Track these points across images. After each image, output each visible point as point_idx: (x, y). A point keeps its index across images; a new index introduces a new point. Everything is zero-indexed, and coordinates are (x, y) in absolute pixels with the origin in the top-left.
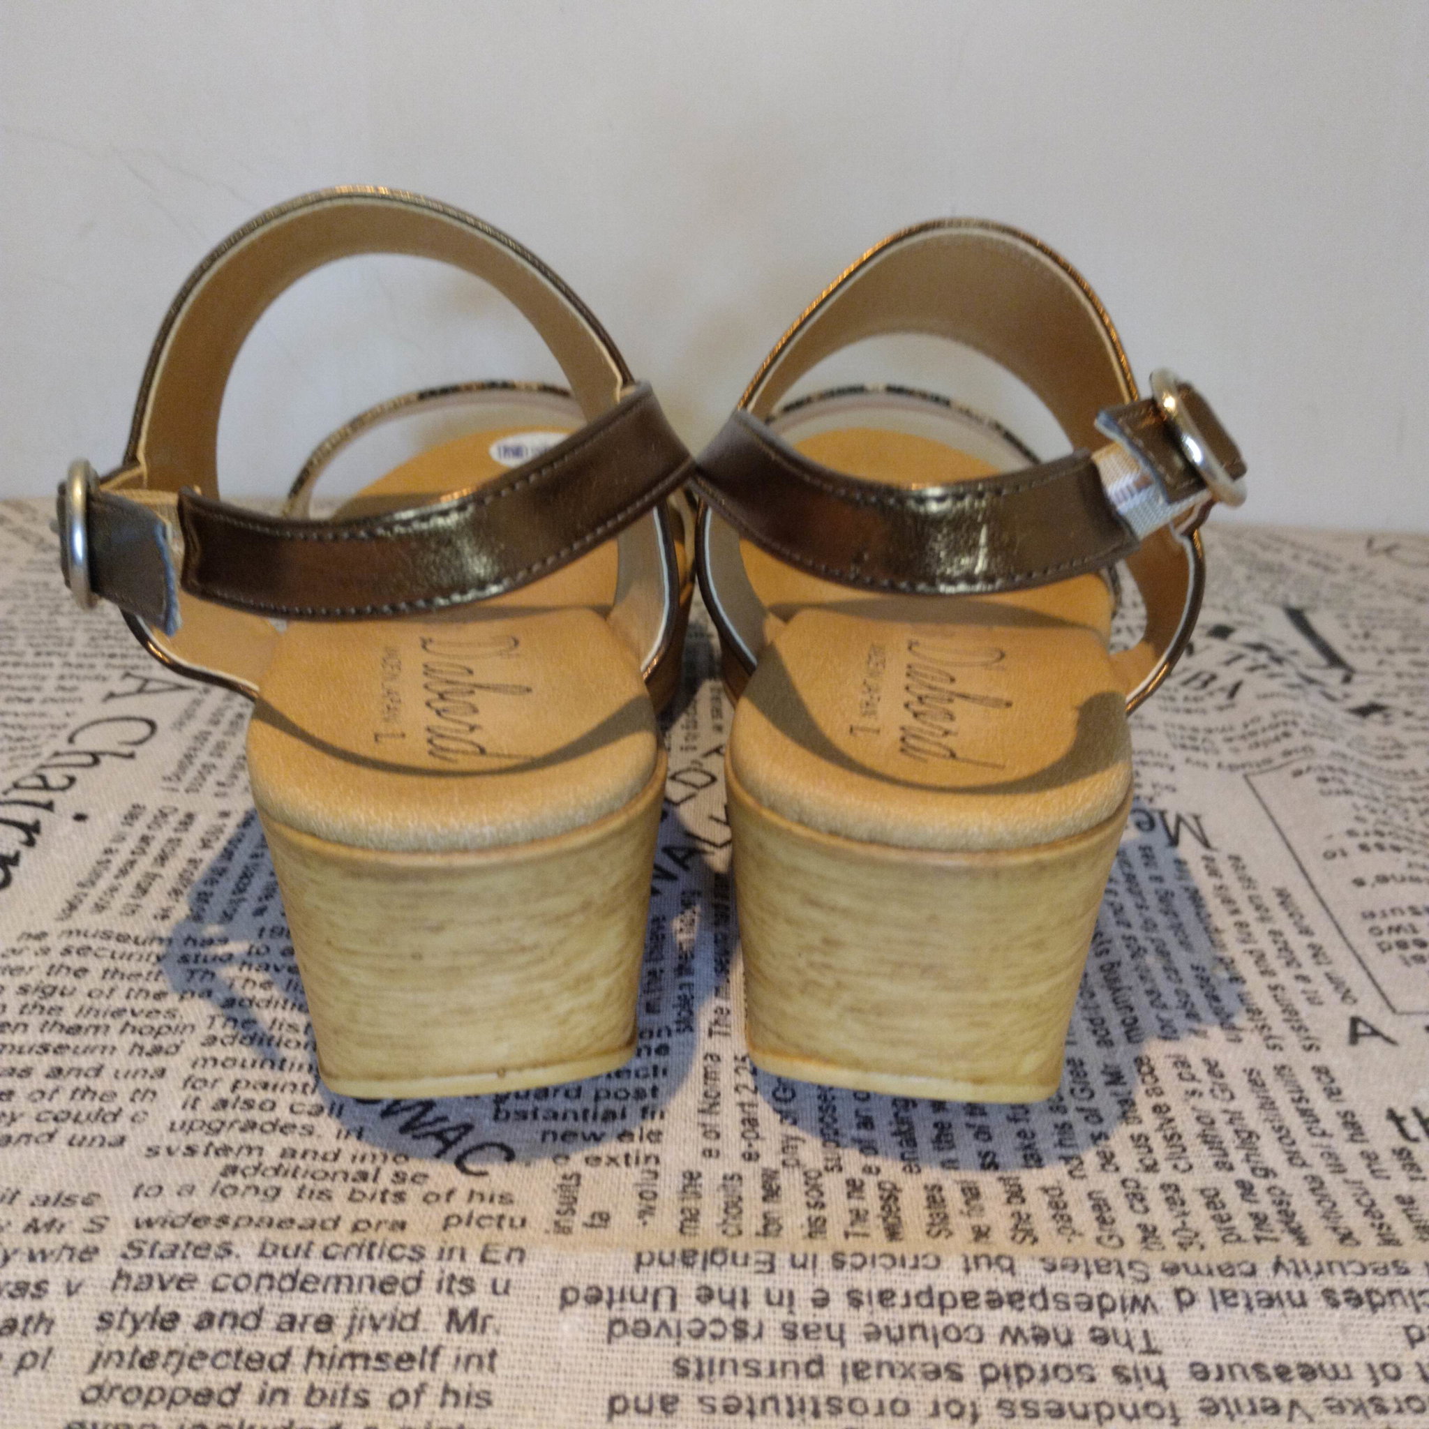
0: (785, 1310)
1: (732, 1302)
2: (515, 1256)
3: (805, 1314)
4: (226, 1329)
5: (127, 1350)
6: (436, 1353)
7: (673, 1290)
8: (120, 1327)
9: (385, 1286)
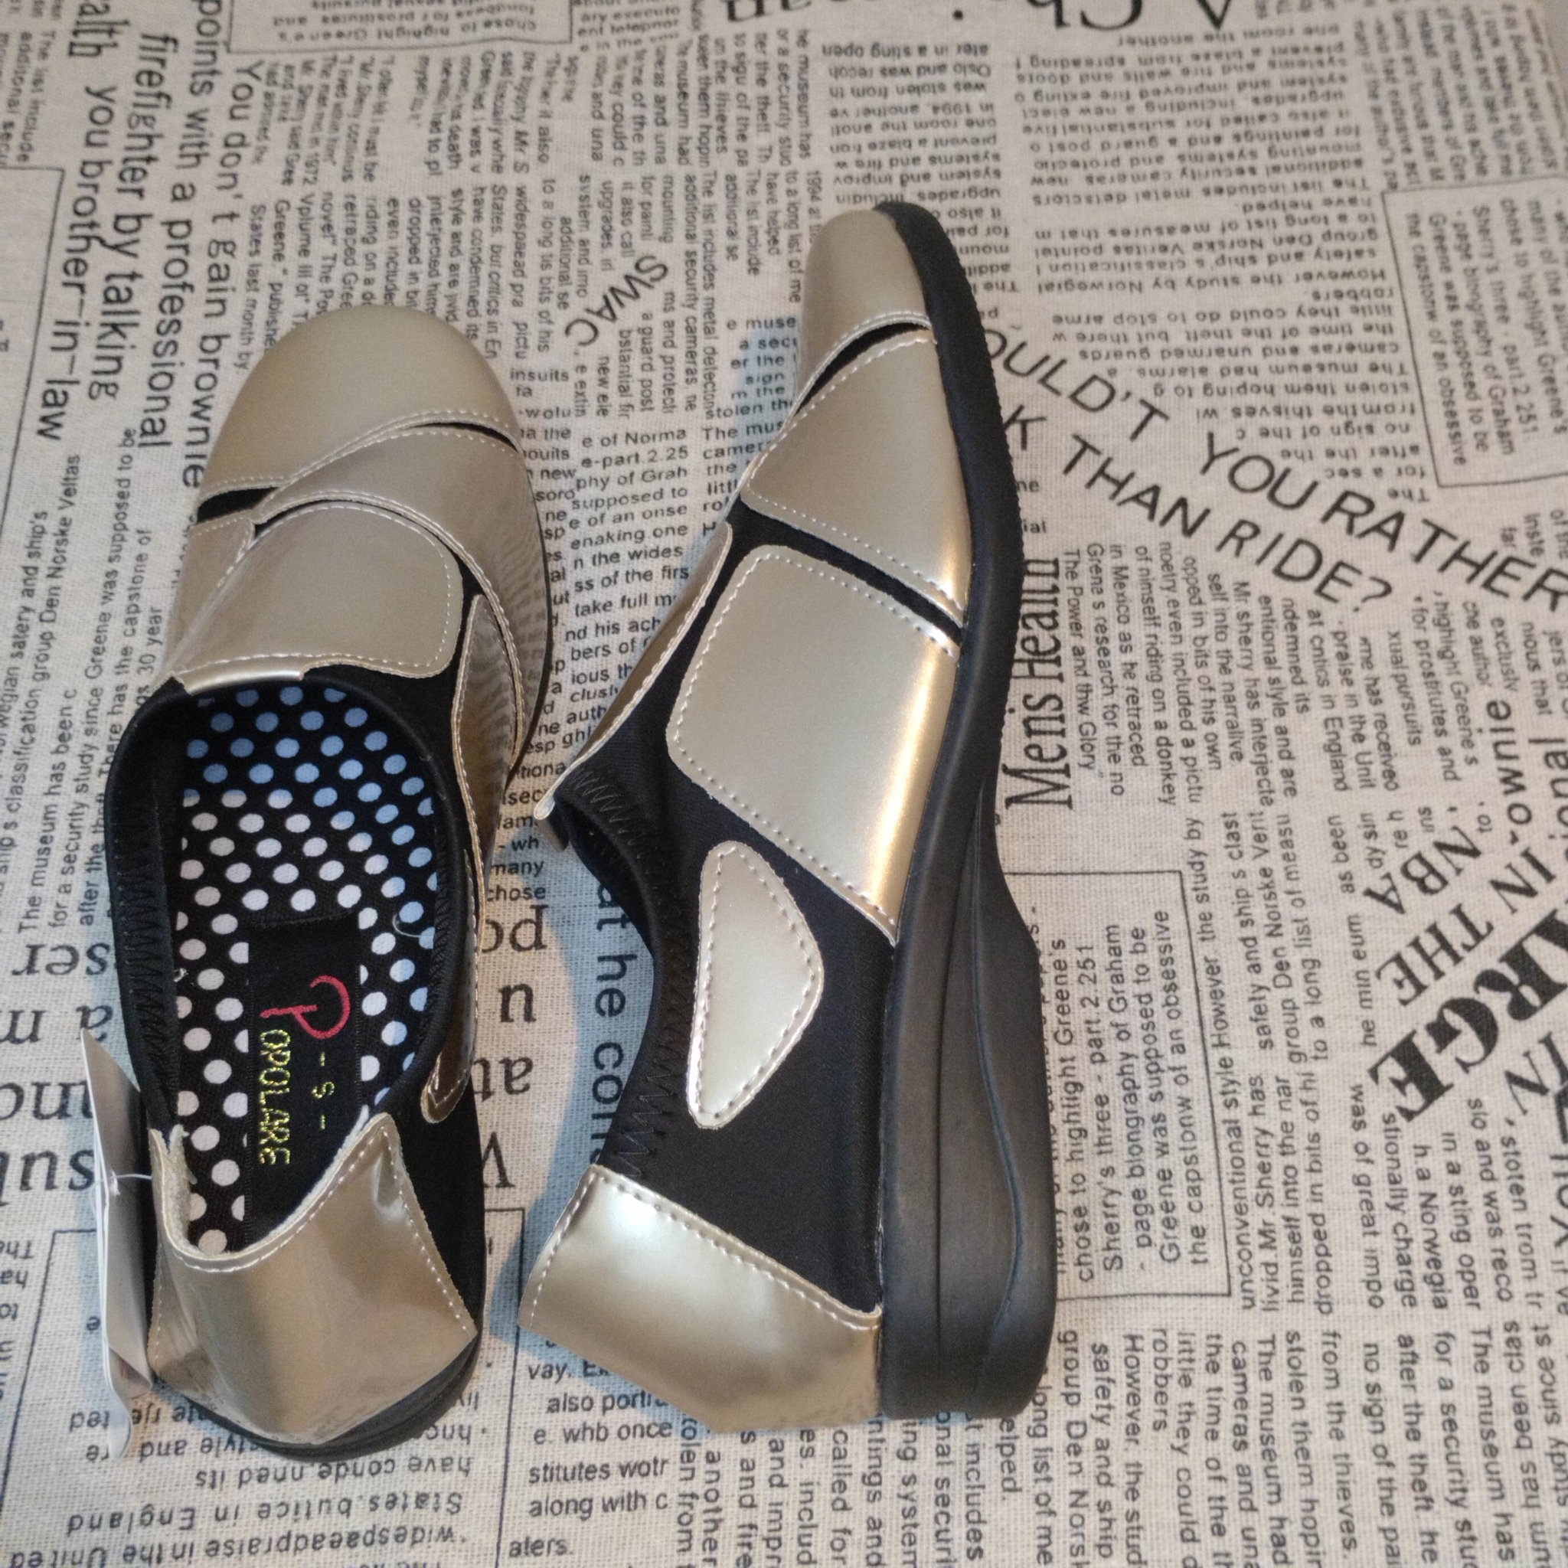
4: (452, 245)
8: (453, 201)
9: (473, 302)
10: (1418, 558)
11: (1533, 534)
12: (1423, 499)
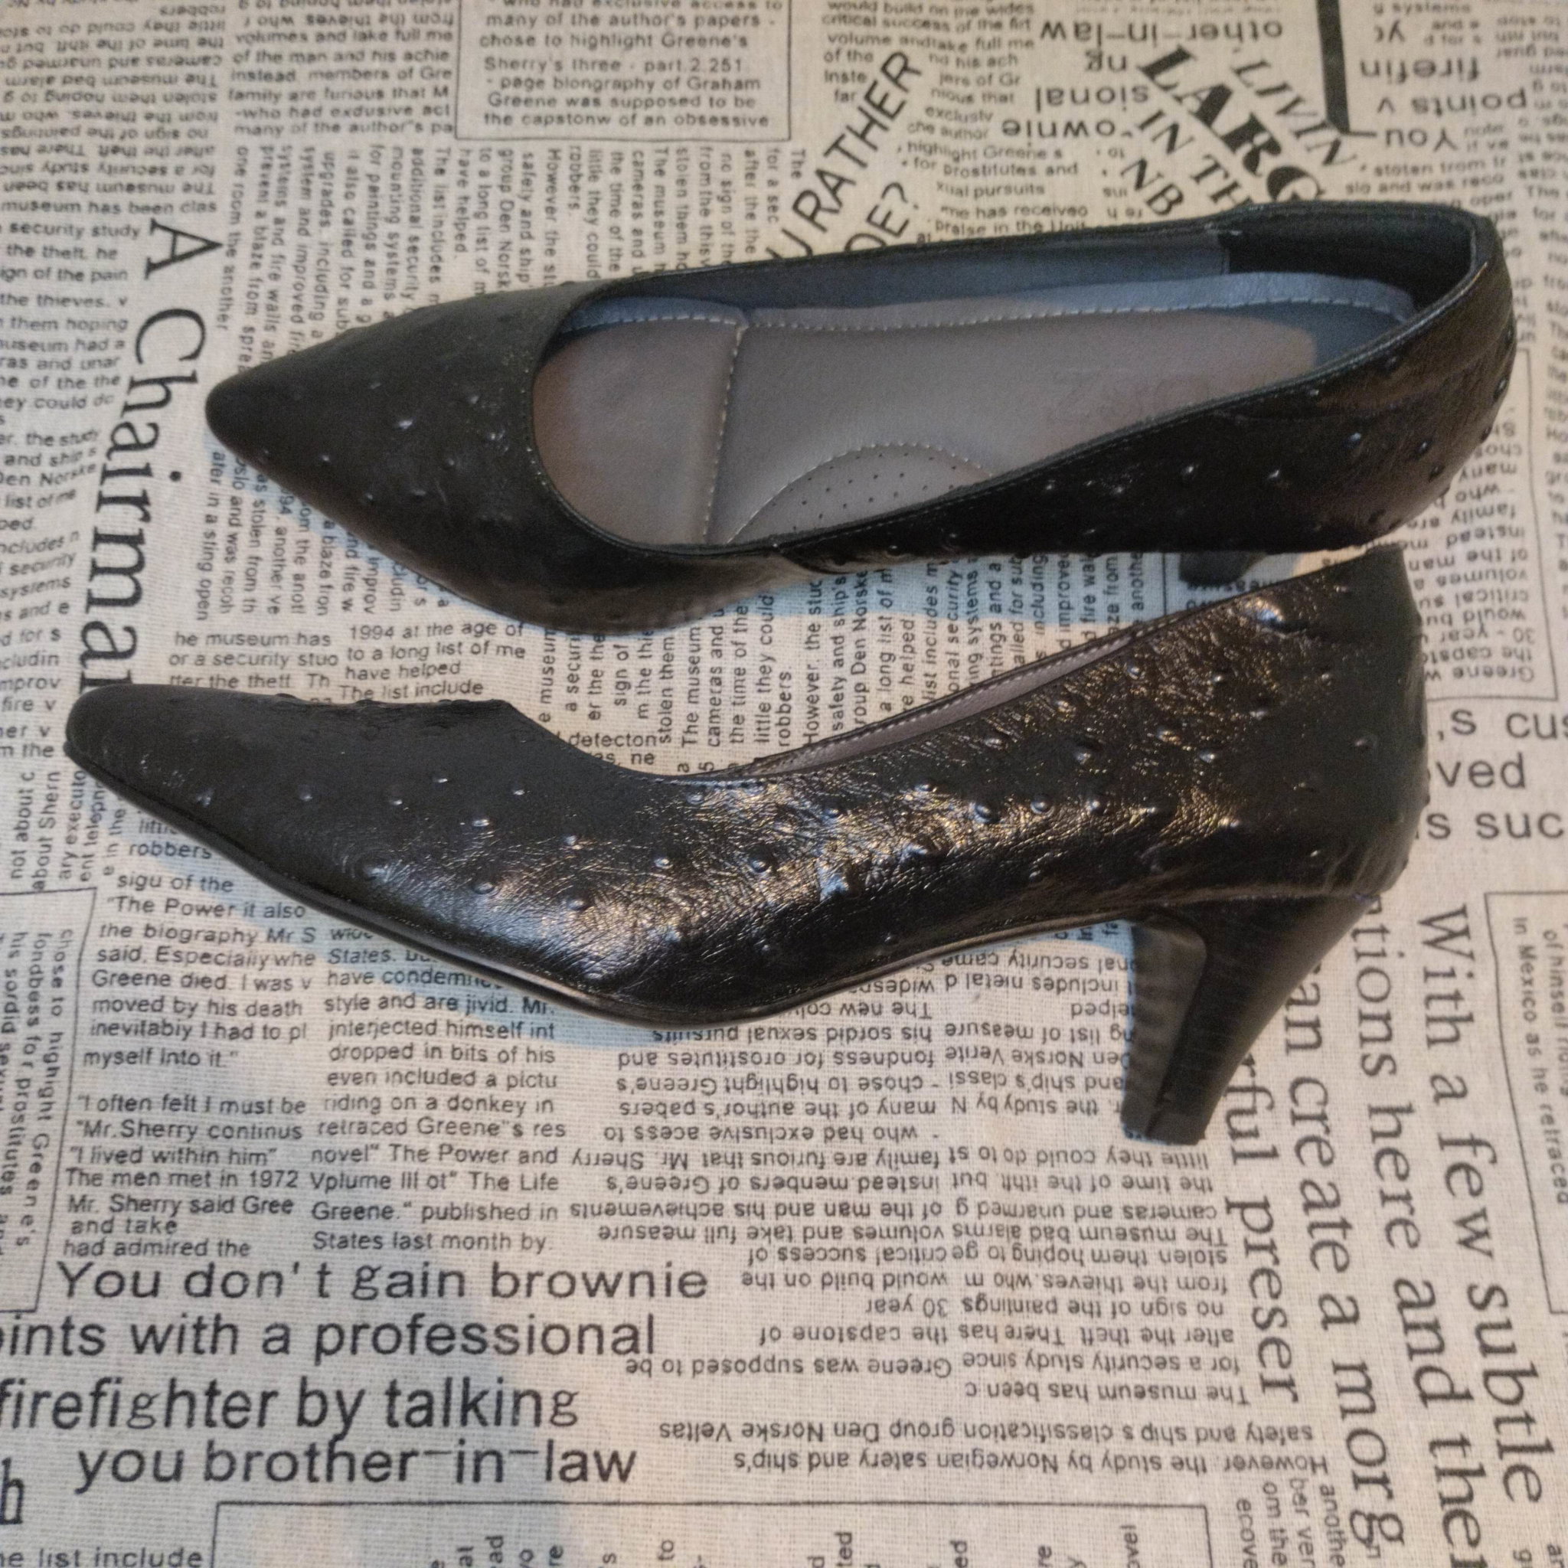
4: (396, 1007)
5: (347, 1023)
6: (519, 1027)
8: (339, 1009)
9: (485, 983)
10: (862, 164)
11: (845, 78)
12: (803, 153)
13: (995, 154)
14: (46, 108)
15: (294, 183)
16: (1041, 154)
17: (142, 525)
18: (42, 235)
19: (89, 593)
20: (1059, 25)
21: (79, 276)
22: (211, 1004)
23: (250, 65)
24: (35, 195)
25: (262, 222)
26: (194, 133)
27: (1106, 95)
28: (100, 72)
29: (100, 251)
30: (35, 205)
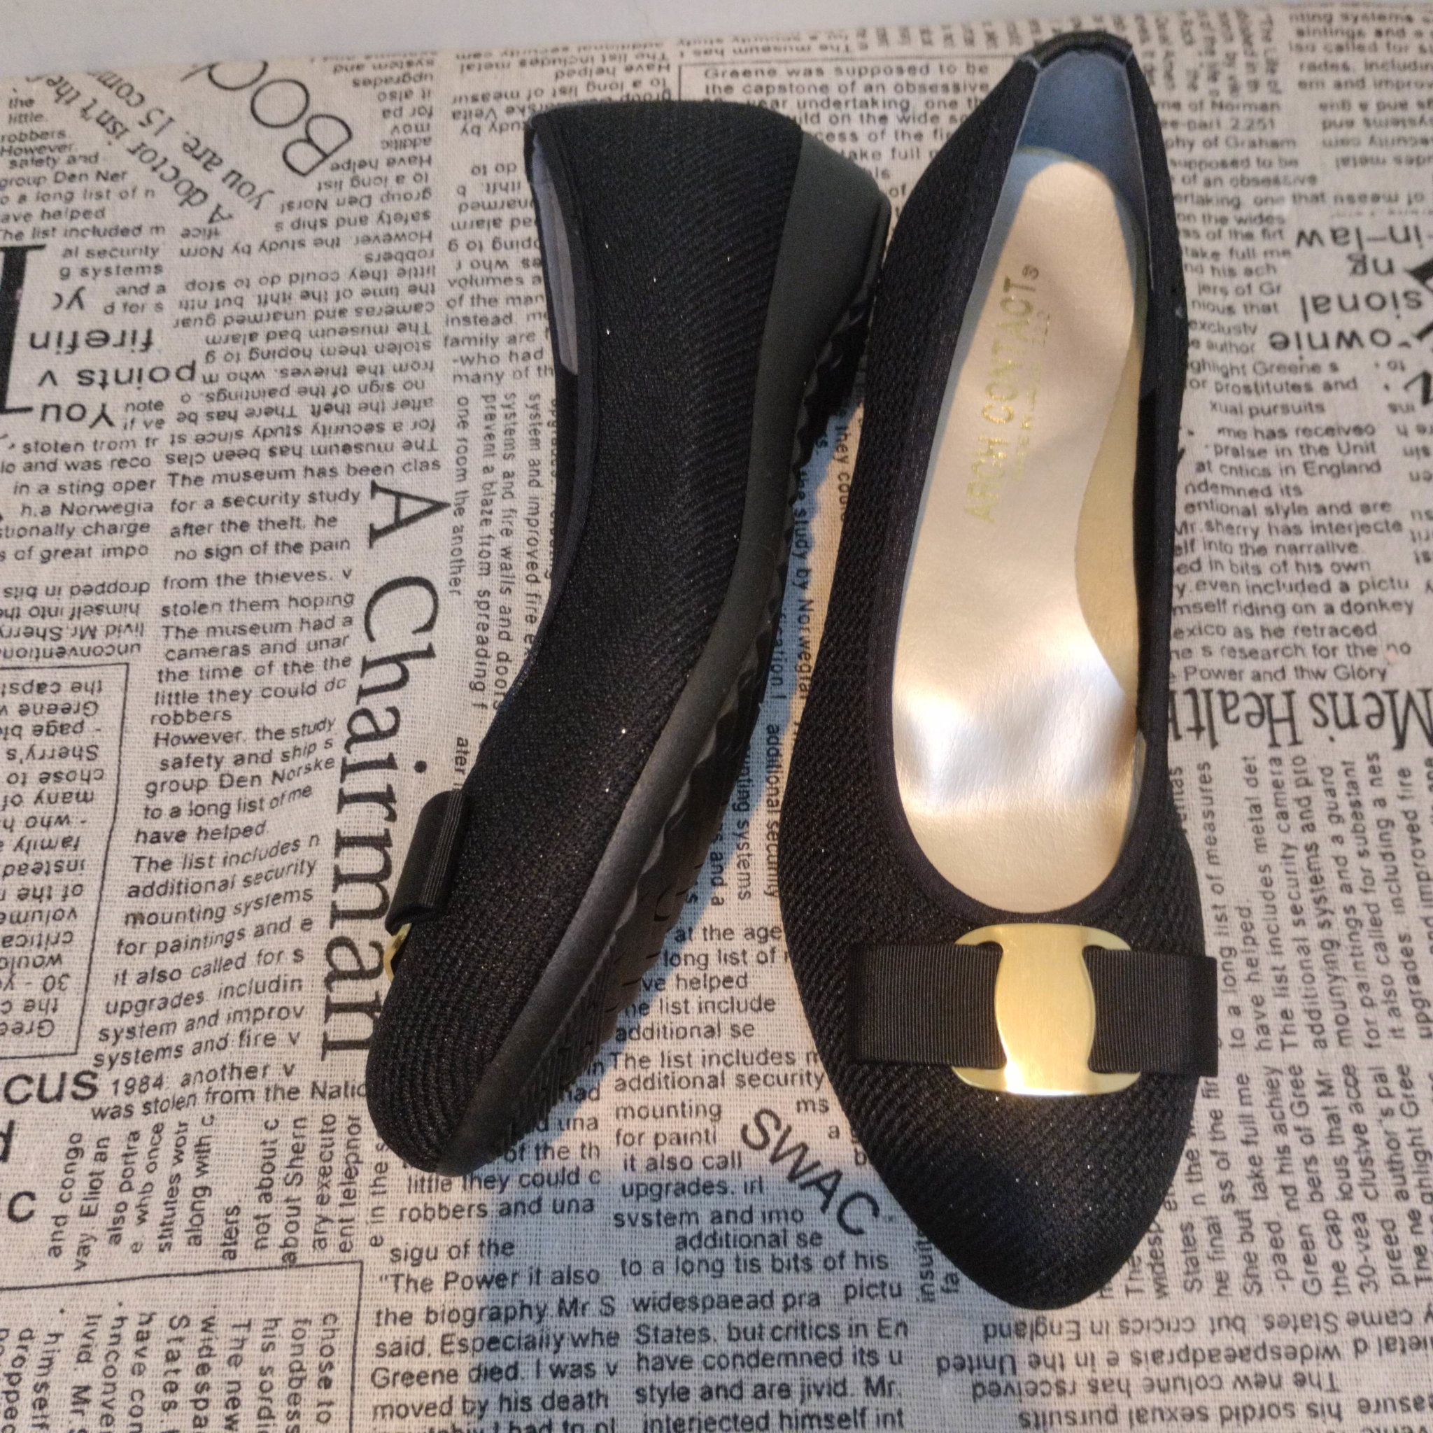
0: (1089, 1368)
1: (1053, 1367)
2: (901, 1330)
3: (1103, 1372)
4: (722, 1398)
5: (663, 1418)
6: (863, 1414)
7: (1013, 1358)
8: (652, 1400)
9: (818, 1359)
13: (1266, 371)
14: (251, 367)
15: (522, 435)
16: (1315, 368)
17: (389, 825)
18: (257, 507)
19: (334, 905)
20: (1314, 233)
21: (297, 548)
22: (503, 1399)
23: (465, 309)
24: (246, 464)
25: (490, 477)
26: (407, 385)
27: (1376, 301)
28: (305, 325)
29: (318, 518)
30: (247, 475)
